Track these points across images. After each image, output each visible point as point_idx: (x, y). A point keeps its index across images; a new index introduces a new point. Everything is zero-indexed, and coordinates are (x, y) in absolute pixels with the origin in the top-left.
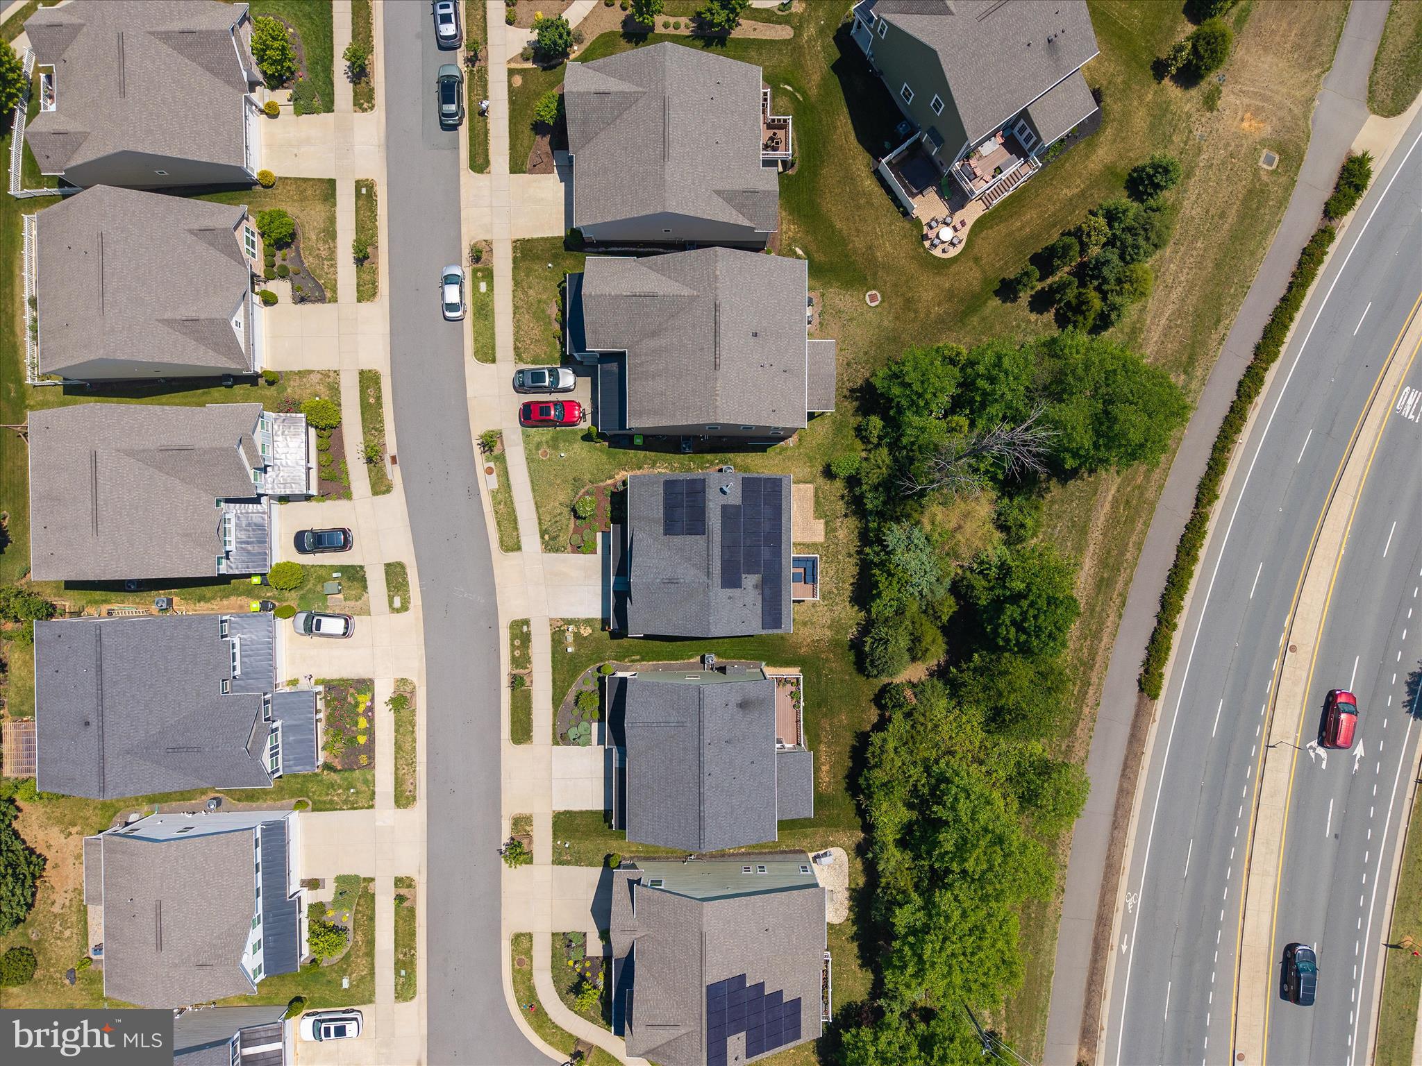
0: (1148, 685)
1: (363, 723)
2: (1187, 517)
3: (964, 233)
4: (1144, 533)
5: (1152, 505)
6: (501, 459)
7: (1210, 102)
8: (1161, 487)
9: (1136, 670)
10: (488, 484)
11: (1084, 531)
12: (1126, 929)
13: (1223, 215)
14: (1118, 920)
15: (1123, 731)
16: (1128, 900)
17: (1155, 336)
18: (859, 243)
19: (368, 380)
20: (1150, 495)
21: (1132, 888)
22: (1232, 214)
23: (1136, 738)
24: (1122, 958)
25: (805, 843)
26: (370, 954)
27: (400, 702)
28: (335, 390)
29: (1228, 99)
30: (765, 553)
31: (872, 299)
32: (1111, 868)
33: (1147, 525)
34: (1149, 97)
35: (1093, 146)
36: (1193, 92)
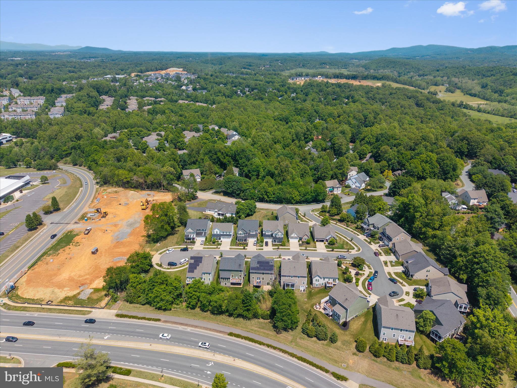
0: (231, 334)
1: (242, 246)
2: (264, 342)
3: (318, 309)
5: (267, 337)
6: (278, 258)
7: (354, 354)
8: (271, 339)
9: (234, 332)
10: (274, 257)
11: (263, 328)
12: (183, 328)
13: (330, 355)
14: (186, 327)
15: (222, 330)
16: (189, 329)
17: (302, 342)
18: (315, 297)
19: (289, 249)
20: (269, 337)
21: (191, 330)
22: (331, 357)
23: (221, 332)
24: (178, 328)
26: (210, 245)
27: (244, 249)
28: (288, 246)
29: (356, 357)
30: (262, 268)
31: (306, 300)
32: (196, 327)
33: (263, 336)
34: (351, 340)
35: (339, 329)
36: (355, 350)
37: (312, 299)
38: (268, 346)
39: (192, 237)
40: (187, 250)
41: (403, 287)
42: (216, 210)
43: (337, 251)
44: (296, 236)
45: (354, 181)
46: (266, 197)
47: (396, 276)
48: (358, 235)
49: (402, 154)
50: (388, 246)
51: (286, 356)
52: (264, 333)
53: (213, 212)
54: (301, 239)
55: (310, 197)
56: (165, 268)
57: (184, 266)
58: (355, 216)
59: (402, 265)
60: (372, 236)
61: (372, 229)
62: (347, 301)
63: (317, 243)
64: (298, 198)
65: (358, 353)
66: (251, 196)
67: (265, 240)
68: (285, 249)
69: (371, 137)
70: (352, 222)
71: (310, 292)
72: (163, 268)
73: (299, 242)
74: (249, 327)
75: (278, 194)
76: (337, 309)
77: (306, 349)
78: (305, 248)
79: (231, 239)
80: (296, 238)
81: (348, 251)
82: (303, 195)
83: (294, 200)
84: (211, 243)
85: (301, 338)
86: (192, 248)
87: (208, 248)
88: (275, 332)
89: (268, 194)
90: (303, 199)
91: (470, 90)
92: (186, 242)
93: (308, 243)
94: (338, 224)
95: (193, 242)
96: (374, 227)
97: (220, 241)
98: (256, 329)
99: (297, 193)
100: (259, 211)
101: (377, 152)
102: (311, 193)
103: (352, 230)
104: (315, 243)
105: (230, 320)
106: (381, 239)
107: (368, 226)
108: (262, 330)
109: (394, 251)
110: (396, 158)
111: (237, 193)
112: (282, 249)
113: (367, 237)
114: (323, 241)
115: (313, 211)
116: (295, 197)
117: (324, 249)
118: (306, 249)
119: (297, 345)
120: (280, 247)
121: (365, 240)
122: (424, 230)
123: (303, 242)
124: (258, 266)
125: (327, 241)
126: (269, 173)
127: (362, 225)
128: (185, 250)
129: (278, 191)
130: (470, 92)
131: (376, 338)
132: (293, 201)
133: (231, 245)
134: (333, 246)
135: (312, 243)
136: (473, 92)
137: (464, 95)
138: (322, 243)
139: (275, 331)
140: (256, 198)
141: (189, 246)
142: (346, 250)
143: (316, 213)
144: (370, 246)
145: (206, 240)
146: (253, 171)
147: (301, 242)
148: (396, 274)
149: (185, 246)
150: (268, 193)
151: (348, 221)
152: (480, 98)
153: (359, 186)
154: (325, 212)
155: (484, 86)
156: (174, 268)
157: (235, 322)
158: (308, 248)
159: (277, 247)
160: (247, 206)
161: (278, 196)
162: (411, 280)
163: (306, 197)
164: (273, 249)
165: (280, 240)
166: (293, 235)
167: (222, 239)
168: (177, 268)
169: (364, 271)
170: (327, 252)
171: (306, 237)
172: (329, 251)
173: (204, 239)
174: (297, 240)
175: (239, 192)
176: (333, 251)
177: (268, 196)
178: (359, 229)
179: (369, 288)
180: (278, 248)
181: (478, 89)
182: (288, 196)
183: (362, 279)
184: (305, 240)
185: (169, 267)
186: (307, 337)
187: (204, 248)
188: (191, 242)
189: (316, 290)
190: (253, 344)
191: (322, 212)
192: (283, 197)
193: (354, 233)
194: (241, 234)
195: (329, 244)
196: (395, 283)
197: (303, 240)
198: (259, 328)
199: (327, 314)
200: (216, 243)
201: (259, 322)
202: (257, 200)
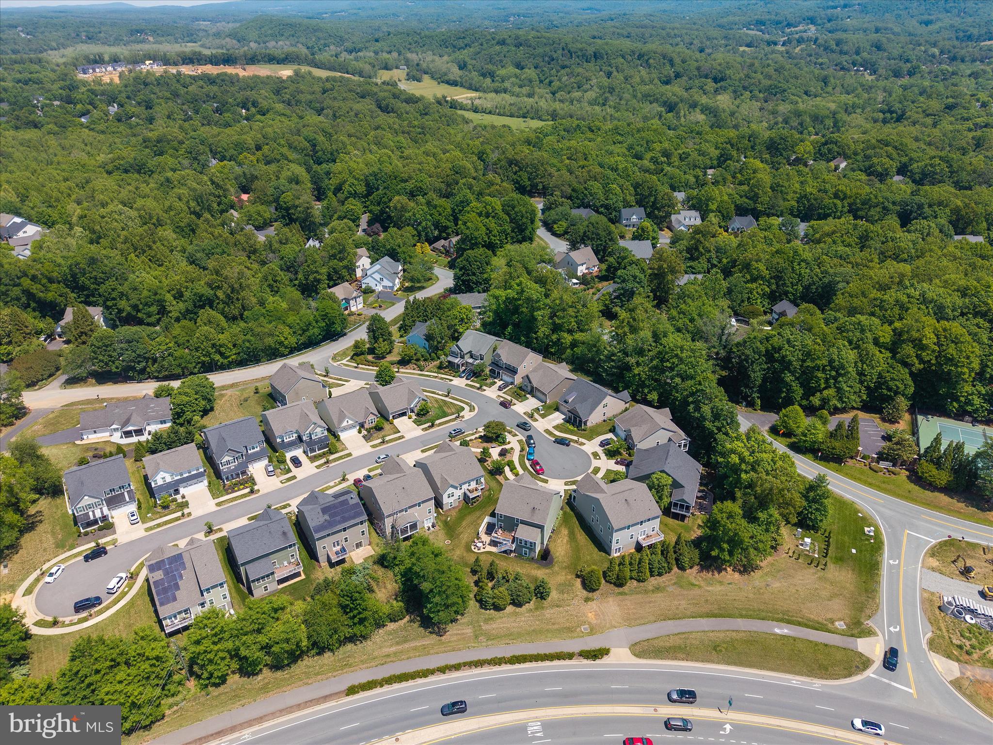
0: (352, 690)
1: (242, 487)
2: (431, 667)
3: (482, 550)
4: (415, 656)
5: (429, 654)
6: (340, 483)
7: (587, 600)
8: (438, 653)
9: (356, 683)
10: (332, 484)
11: (405, 641)
12: (232, 741)
13: (553, 624)
14: (236, 734)
15: (327, 692)
16: (246, 735)
17: (494, 626)
18: (461, 529)
19: (350, 455)
20: (432, 651)
21: (253, 734)
22: (556, 626)
23: (326, 698)
25: (236, 607)
26: (161, 517)
27: (252, 492)
28: (342, 450)
29: (593, 605)
30: (338, 518)
31: (448, 542)
32: (260, 720)
33: (419, 656)
34: (569, 577)
35: (539, 568)
36: (585, 592)
37: (459, 535)
38: (442, 670)
39: (98, 514)
40: (106, 553)
41: (583, 447)
42: (114, 426)
43: (440, 424)
44: (350, 422)
45: (377, 276)
46: (217, 357)
47: (561, 432)
48: (451, 380)
49: (435, 207)
50: (512, 383)
51: (486, 669)
52: (415, 649)
53: (108, 434)
54: (362, 426)
55: (316, 331)
56: (72, 624)
57: (124, 594)
58: (427, 346)
59: (557, 409)
60: (475, 374)
61: (471, 361)
62: (537, 511)
63: (396, 421)
64: (293, 340)
65: (590, 595)
66: (179, 365)
67: (289, 455)
68: (341, 458)
69: (356, 182)
70: (425, 360)
71: (446, 523)
72: (64, 625)
73: (360, 432)
74: (376, 653)
75: (247, 344)
76: (523, 533)
77: (511, 636)
78: (380, 440)
79: (206, 483)
80: (352, 427)
81: (458, 417)
82: (300, 332)
83: (286, 347)
84: (159, 509)
85: (487, 620)
86: (114, 542)
87: (159, 525)
88: (434, 636)
89: (222, 349)
90: (303, 339)
91: (446, 74)
92: (86, 534)
93: (379, 428)
94: (401, 370)
95: (107, 526)
96: (472, 357)
97: (178, 497)
98: (393, 649)
99: (287, 331)
100: (222, 395)
101: (382, 212)
102: (317, 322)
103: (436, 375)
104: (392, 423)
105: (326, 662)
106: (494, 374)
107: (462, 357)
108: (406, 646)
109: (529, 389)
110: (428, 217)
111: (139, 367)
112: (335, 460)
113: (467, 379)
114: (404, 414)
115: (334, 358)
116: (286, 339)
117: (415, 429)
118: (383, 442)
119: (490, 637)
120: (332, 457)
121: (467, 385)
122: (554, 337)
123: (368, 431)
124: (327, 517)
125: (412, 411)
126: (200, 301)
127: (450, 358)
128: (98, 552)
129: (244, 337)
130: (446, 78)
131: (604, 554)
132: (282, 349)
133: (214, 496)
134: (428, 417)
135: (387, 426)
136: (451, 77)
137: (439, 83)
138: (405, 418)
139: (430, 632)
140: (195, 367)
141: (102, 541)
142: (454, 416)
143: (344, 362)
144: (483, 393)
145: (139, 508)
146: (146, 304)
147: (364, 432)
148: (556, 427)
149: (93, 544)
150: (221, 346)
151: (418, 360)
152: (464, 87)
153: (391, 285)
154: (362, 353)
155: (462, 66)
156: (101, 612)
157: (339, 660)
158: (387, 438)
159: (323, 460)
160: (196, 393)
161: (248, 348)
162: (584, 430)
163: (308, 334)
164: (318, 467)
165: (322, 443)
166: (345, 424)
167: (182, 491)
168: (108, 608)
169: (509, 443)
170: (424, 433)
171: (372, 417)
172: (425, 429)
173: (133, 507)
174: (355, 431)
175: (144, 364)
176: (432, 426)
177: (222, 354)
178: (445, 368)
179: (537, 472)
180: (327, 462)
181: (455, 72)
182: (269, 341)
183: (515, 458)
184: (371, 425)
185: (84, 614)
186: (496, 613)
187: (147, 530)
188: (101, 529)
189: (454, 513)
190: (411, 683)
191: (356, 354)
192: (260, 346)
193: (442, 379)
194: (228, 462)
195: (418, 415)
196: (568, 445)
197: (367, 426)
198: (398, 643)
199: (505, 552)
200: (173, 506)
201: (390, 633)
202: (196, 370)
